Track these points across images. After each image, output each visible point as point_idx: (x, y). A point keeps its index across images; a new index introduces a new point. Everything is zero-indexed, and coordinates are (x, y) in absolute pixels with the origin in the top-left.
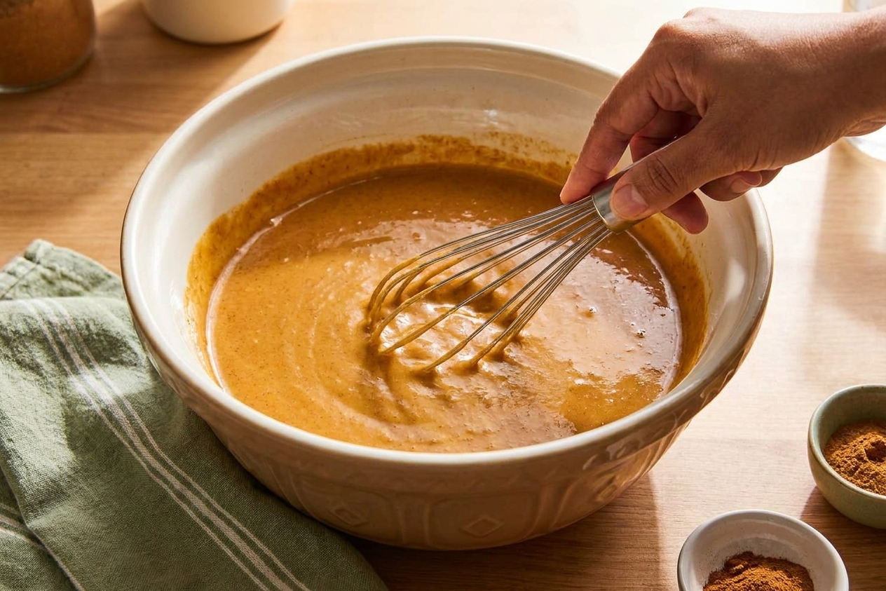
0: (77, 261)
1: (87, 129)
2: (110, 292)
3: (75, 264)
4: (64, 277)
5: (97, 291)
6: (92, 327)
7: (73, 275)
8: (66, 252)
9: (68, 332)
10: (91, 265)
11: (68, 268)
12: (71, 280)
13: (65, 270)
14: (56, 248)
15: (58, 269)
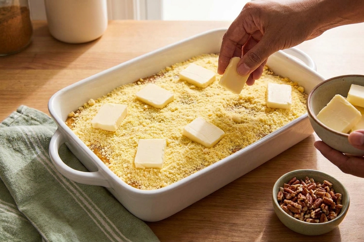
0: (37, 113)
1: (44, 68)
2: (50, 124)
3: (37, 114)
4: (32, 119)
5: (45, 124)
6: (43, 136)
7: (36, 118)
8: (33, 109)
9: (34, 138)
10: (43, 115)
11: (34, 115)
12: (35, 120)
13: (33, 116)
14: (29, 108)
15: (30, 116)
